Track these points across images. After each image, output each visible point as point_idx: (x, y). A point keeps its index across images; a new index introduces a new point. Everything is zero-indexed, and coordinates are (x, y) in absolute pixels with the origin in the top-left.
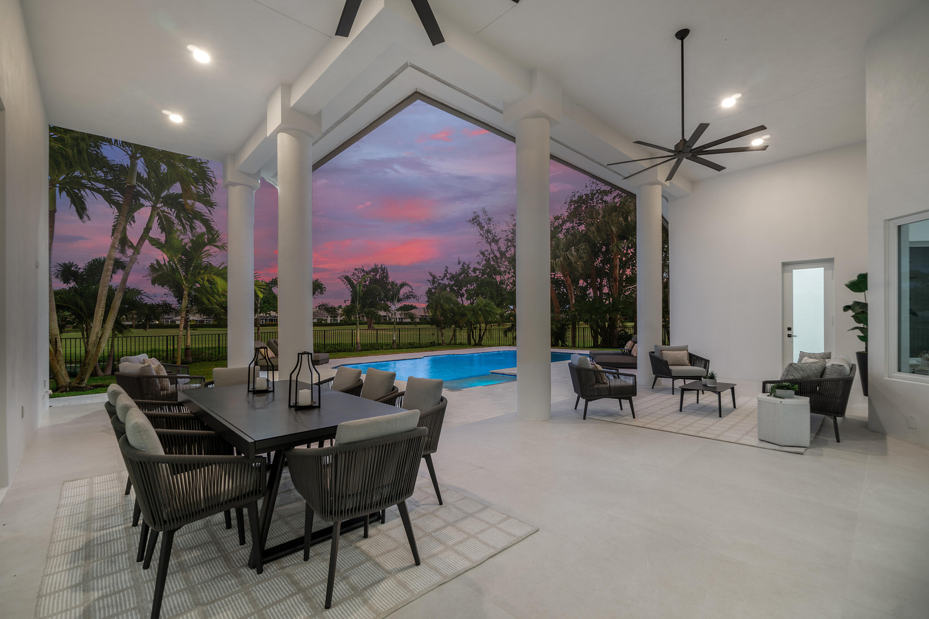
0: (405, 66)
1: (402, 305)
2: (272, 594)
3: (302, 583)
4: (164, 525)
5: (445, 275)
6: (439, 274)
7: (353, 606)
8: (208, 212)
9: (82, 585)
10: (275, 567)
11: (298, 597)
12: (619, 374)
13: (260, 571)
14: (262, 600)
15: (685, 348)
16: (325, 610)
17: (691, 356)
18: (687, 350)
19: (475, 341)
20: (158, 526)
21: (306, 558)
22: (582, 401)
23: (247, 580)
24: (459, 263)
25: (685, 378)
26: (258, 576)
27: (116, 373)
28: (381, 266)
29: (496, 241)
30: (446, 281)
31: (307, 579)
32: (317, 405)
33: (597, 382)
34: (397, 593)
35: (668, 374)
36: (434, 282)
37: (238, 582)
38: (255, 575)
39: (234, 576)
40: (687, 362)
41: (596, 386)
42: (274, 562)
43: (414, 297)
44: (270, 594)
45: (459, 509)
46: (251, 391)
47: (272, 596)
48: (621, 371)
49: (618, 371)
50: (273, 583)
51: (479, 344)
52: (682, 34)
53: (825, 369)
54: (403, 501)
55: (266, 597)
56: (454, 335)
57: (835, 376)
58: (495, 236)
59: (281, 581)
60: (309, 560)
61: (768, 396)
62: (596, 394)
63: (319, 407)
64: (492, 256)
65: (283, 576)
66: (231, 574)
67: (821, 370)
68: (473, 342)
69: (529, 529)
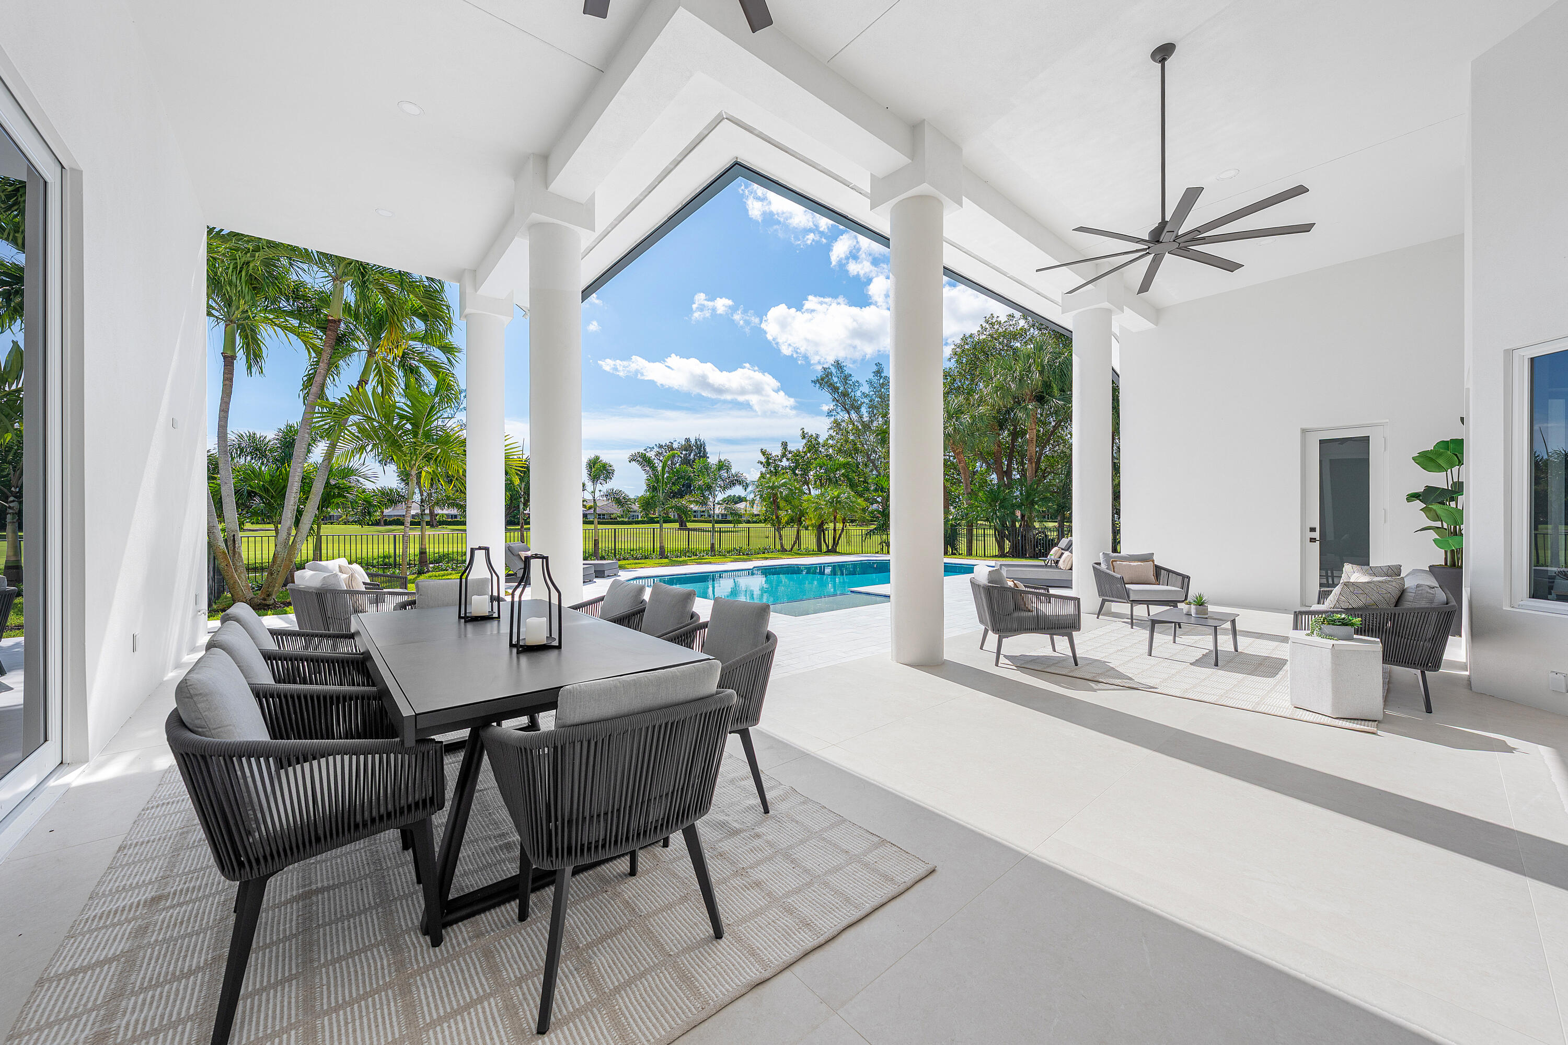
0: (719, 120)
1: (726, 496)
2: (448, 994)
3: (507, 970)
4: (240, 870)
5: (784, 455)
6: (776, 451)
7: (590, 1031)
8: (446, 361)
9: (123, 959)
10: (465, 934)
11: (493, 1004)
12: (1050, 596)
13: (437, 942)
14: (425, 1008)
15: (1148, 558)
16: (536, 1036)
17: (1158, 569)
18: (1153, 561)
19: (828, 546)
20: (229, 872)
21: (523, 916)
22: (993, 637)
23: (411, 959)
24: (804, 437)
25: (1148, 603)
26: (431, 950)
27: (290, 586)
28: (696, 442)
29: (857, 409)
30: (785, 463)
31: (516, 963)
32: (556, 643)
33: (1017, 608)
34: (675, 1001)
35: (1125, 596)
36: (768, 464)
37: (394, 963)
38: (428, 947)
39: (391, 949)
40: (1153, 579)
41: (1016, 614)
42: (465, 922)
43: (740, 482)
44: (444, 993)
45: (797, 822)
46: (462, 618)
47: (446, 999)
48: (1052, 591)
49: (1048, 592)
50: (454, 969)
51: (833, 551)
52: (1163, 53)
53: (1403, 592)
54: (690, 823)
55: (435, 1001)
56: (798, 537)
57: (1423, 604)
58: (854, 400)
59: (471, 965)
60: (529, 919)
61: (1308, 635)
62: (1015, 626)
63: (559, 647)
64: (851, 427)
65: (476, 954)
66: (387, 945)
67: (1396, 594)
68: (824, 548)
69: (922, 870)
